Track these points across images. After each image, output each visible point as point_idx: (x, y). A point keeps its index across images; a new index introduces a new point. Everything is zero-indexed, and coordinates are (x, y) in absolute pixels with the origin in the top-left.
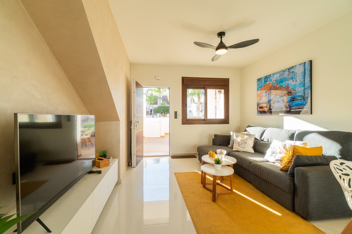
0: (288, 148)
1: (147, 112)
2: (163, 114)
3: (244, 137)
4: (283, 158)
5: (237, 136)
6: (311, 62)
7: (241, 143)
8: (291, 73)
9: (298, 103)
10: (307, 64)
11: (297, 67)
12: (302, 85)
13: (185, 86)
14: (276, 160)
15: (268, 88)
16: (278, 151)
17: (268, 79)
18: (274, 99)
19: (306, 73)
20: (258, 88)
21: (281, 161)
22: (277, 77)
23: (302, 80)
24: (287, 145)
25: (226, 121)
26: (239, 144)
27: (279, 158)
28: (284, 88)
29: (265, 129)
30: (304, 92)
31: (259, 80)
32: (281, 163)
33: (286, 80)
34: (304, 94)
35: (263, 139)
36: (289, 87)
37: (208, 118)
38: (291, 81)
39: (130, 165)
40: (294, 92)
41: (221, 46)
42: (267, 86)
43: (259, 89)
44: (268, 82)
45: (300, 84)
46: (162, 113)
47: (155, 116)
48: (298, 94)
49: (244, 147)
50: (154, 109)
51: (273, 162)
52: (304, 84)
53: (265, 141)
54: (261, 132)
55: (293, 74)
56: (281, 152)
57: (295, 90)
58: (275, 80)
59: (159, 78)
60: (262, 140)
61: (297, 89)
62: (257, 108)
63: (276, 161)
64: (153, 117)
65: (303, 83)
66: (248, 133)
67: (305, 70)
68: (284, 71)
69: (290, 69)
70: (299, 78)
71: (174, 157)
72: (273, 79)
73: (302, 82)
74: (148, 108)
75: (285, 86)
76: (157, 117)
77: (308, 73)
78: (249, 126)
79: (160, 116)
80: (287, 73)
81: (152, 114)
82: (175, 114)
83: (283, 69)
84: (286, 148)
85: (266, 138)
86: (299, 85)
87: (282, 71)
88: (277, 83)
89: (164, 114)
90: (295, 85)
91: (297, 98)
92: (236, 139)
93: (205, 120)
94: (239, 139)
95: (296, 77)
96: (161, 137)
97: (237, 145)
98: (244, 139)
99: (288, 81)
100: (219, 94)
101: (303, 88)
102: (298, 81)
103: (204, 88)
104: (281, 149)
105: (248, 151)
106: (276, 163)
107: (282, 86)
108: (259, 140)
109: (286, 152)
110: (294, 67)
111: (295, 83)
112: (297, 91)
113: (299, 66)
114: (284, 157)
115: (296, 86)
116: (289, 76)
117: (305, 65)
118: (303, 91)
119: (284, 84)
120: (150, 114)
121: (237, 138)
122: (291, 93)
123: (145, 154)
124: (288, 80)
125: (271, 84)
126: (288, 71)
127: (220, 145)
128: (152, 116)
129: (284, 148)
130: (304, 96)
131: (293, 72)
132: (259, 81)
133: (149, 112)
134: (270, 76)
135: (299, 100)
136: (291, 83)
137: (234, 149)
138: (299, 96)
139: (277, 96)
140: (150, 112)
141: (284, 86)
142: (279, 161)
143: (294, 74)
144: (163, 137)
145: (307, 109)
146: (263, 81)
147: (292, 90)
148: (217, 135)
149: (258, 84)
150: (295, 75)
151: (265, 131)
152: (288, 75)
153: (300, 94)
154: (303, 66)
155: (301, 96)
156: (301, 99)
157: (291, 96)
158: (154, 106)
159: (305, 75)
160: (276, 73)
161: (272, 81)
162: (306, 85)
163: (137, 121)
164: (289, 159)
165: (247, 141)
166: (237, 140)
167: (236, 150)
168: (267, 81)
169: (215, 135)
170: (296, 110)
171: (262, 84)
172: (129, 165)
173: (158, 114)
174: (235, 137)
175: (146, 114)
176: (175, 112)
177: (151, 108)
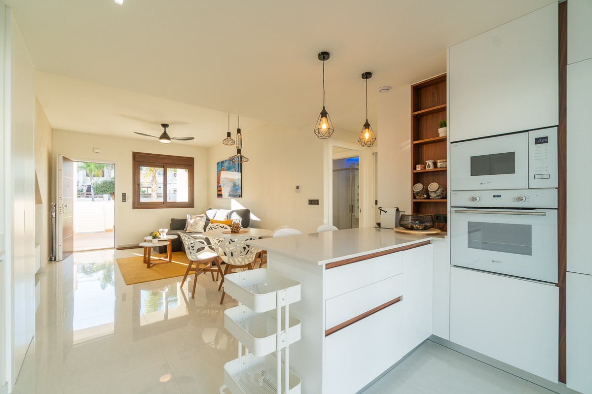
1: (78, 191)
5: (191, 219)
13: (137, 163)
17: (223, 165)
20: (218, 172)
22: (227, 164)
25: (191, 204)
26: (192, 226)
29: (218, 210)
31: (218, 163)
37: (168, 201)
39: (53, 259)
41: (165, 136)
44: (223, 168)
47: (98, 198)
49: (195, 228)
50: (95, 185)
54: (215, 214)
58: (226, 167)
59: (99, 151)
62: (217, 191)
64: (93, 200)
70: (237, 168)
74: (80, 184)
76: (103, 201)
78: (210, 209)
79: (109, 199)
81: (91, 194)
82: (123, 197)
92: (190, 222)
93: (164, 203)
95: (235, 167)
96: (106, 231)
97: (190, 227)
98: (196, 220)
99: (232, 169)
103: (163, 167)
105: (199, 231)
108: (211, 219)
120: (87, 194)
123: (75, 249)
127: (177, 229)
128: (91, 198)
133: (85, 191)
134: (224, 162)
137: (187, 231)
140: (87, 191)
145: (240, 193)
146: (220, 165)
148: (175, 219)
149: (218, 169)
150: (235, 165)
151: (217, 212)
152: (232, 164)
158: (95, 179)
159: (239, 166)
160: (227, 160)
163: (64, 205)
165: (199, 222)
169: (173, 220)
170: (236, 194)
172: (51, 260)
174: (189, 220)
175: (78, 194)
176: (123, 194)
177: (89, 184)
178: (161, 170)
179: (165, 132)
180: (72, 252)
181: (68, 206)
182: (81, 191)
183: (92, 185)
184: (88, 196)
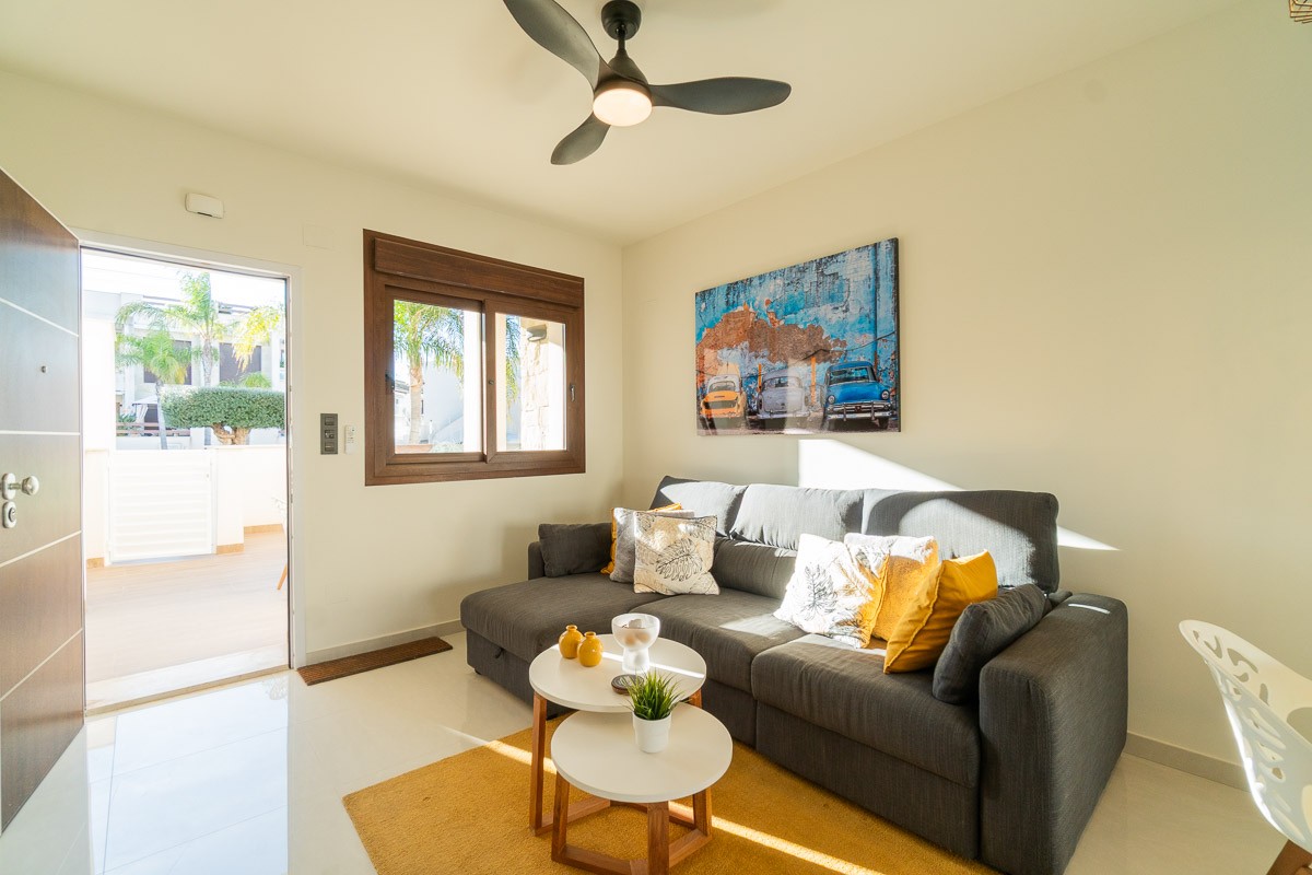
0: (877, 568)
1: (120, 420)
2: (227, 428)
3: (677, 531)
4: (862, 611)
5: (647, 529)
6: (895, 242)
7: (667, 557)
8: (829, 280)
9: (854, 389)
10: (883, 250)
11: (848, 257)
12: (866, 325)
13: (383, 280)
14: (838, 624)
15: (741, 330)
16: (839, 582)
17: (742, 296)
18: (763, 372)
19: (881, 282)
20: (701, 330)
21: (858, 626)
22: (774, 289)
23: (868, 308)
24: (871, 558)
26: (661, 564)
27: (849, 616)
28: (804, 332)
29: (738, 489)
30: (876, 352)
31: (703, 296)
32: (862, 636)
33: (807, 305)
34: (876, 357)
35: (742, 532)
36: (822, 332)
38: (829, 307)
40: (838, 348)
42: (736, 323)
43: (704, 334)
44: (740, 308)
45: (860, 322)
46: (222, 424)
47: (176, 439)
48: (853, 358)
49: (682, 574)
50: (170, 403)
51: (827, 631)
52: (873, 324)
53: (748, 537)
54: (728, 501)
55: (834, 283)
56: (852, 586)
57: (844, 344)
58: (768, 302)
59: (214, 208)
60: (735, 535)
61: (848, 338)
62: (698, 406)
63: (840, 628)
64: (164, 446)
65: (872, 316)
66: (678, 511)
67: (876, 272)
68: (803, 270)
69: (825, 264)
70: (858, 298)
71: (320, 671)
72: (761, 296)
73: (867, 316)
74: (128, 401)
75: (805, 324)
76: (191, 446)
77: (886, 284)
78: (668, 481)
79: (207, 442)
80: (812, 276)
81: (157, 428)
82: (324, 431)
83: (800, 260)
84: (867, 569)
85: (751, 528)
86: (858, 326)
87: (794, 270)
88: (776, 314)
89: (235, 430)
90: (842, 325)
91: (850, 373)
92: (643, 539)
93: (483, 458)
94: (657, 542)
95: (845, 295)
96: (221, 550)
97: (653, 568)
98: (679, 536)
99: (815, 309)
100: (535, 344)
101: (870, 337)
102: (854, 310)
103: (481, 306)
104: (850, 575)
105: (699, 589)
106: (837, 638)
107: (796, 326)
108: (724, 534)
109: (872, 586)
110: (840, 258)
111: (842, 315)
112: (849, 347)
113: (855, 255)
114: (866, 605)
115: (847, 328)
116: (820, 290)
117: (876, 254)
118: (870, 347)
119: (802, 319)
120: (146, 428)
121: (650, 537)
122: (827, 351)
124: (815, 304)
125: (752, 315)
126: (817, 269)
127: (569, 574)
128: (155, 440)
129: (861, 567)
130: (876, 364)
131: (835, 275)
132: (703, 300)
133: (140, 419)
134: (750, 285)
135: (857, 379)
136: (829, 316)
137: (638, 589)
138: (859, 366)
139: (774, 362)
140: (147, 419)
141: (801, 326)
142: (852, 628)
143: (837, 282)
144: (235, 549)
145: (887, 414)
146: (721, 301)
147: (831, 342)
148: (552, 527)
149: (699, 314)
150: (841, 286)
151: (739, 497)
152: (818, 284)
153: (862, 360)
154: (871, 257)
155: (865, 364)
156: (863, 378)
157: (828, 364)
158: (169, 389)
159: (876, 288)
160: (773, 275)
161: (757, 302)
162: (880, 327)
163: (11, 481)
164: (920, 621)
165: (692, 547)
166: (651, 543)
167: (648, 590)
168: (734, 305)
169: (544, 530)
170: (848, 416)
171: (718, 314)
173: (198, 432)
174: (637, 533)
175: (118, 428)
176: (324, 417)
177: (152, 400)
178: (472, 318)
179: (622, 51)
180: (76, 716)
181: (35, 483)
182: (131, 421)
183: (160, 405)
184: (148, 432)
